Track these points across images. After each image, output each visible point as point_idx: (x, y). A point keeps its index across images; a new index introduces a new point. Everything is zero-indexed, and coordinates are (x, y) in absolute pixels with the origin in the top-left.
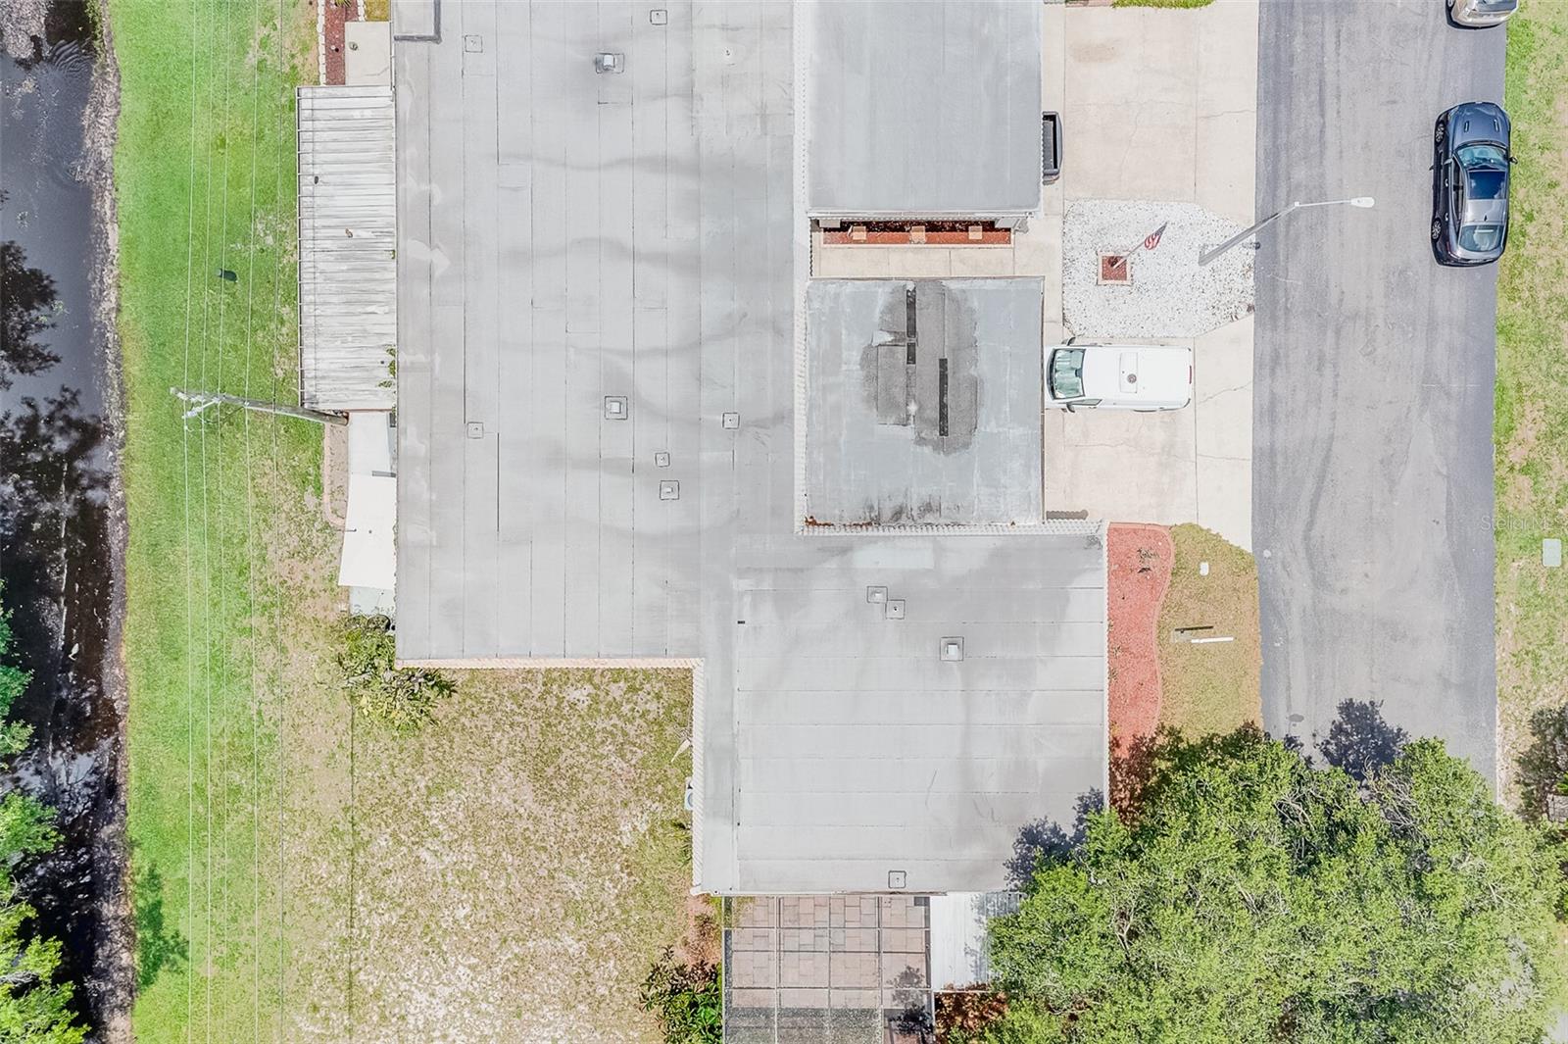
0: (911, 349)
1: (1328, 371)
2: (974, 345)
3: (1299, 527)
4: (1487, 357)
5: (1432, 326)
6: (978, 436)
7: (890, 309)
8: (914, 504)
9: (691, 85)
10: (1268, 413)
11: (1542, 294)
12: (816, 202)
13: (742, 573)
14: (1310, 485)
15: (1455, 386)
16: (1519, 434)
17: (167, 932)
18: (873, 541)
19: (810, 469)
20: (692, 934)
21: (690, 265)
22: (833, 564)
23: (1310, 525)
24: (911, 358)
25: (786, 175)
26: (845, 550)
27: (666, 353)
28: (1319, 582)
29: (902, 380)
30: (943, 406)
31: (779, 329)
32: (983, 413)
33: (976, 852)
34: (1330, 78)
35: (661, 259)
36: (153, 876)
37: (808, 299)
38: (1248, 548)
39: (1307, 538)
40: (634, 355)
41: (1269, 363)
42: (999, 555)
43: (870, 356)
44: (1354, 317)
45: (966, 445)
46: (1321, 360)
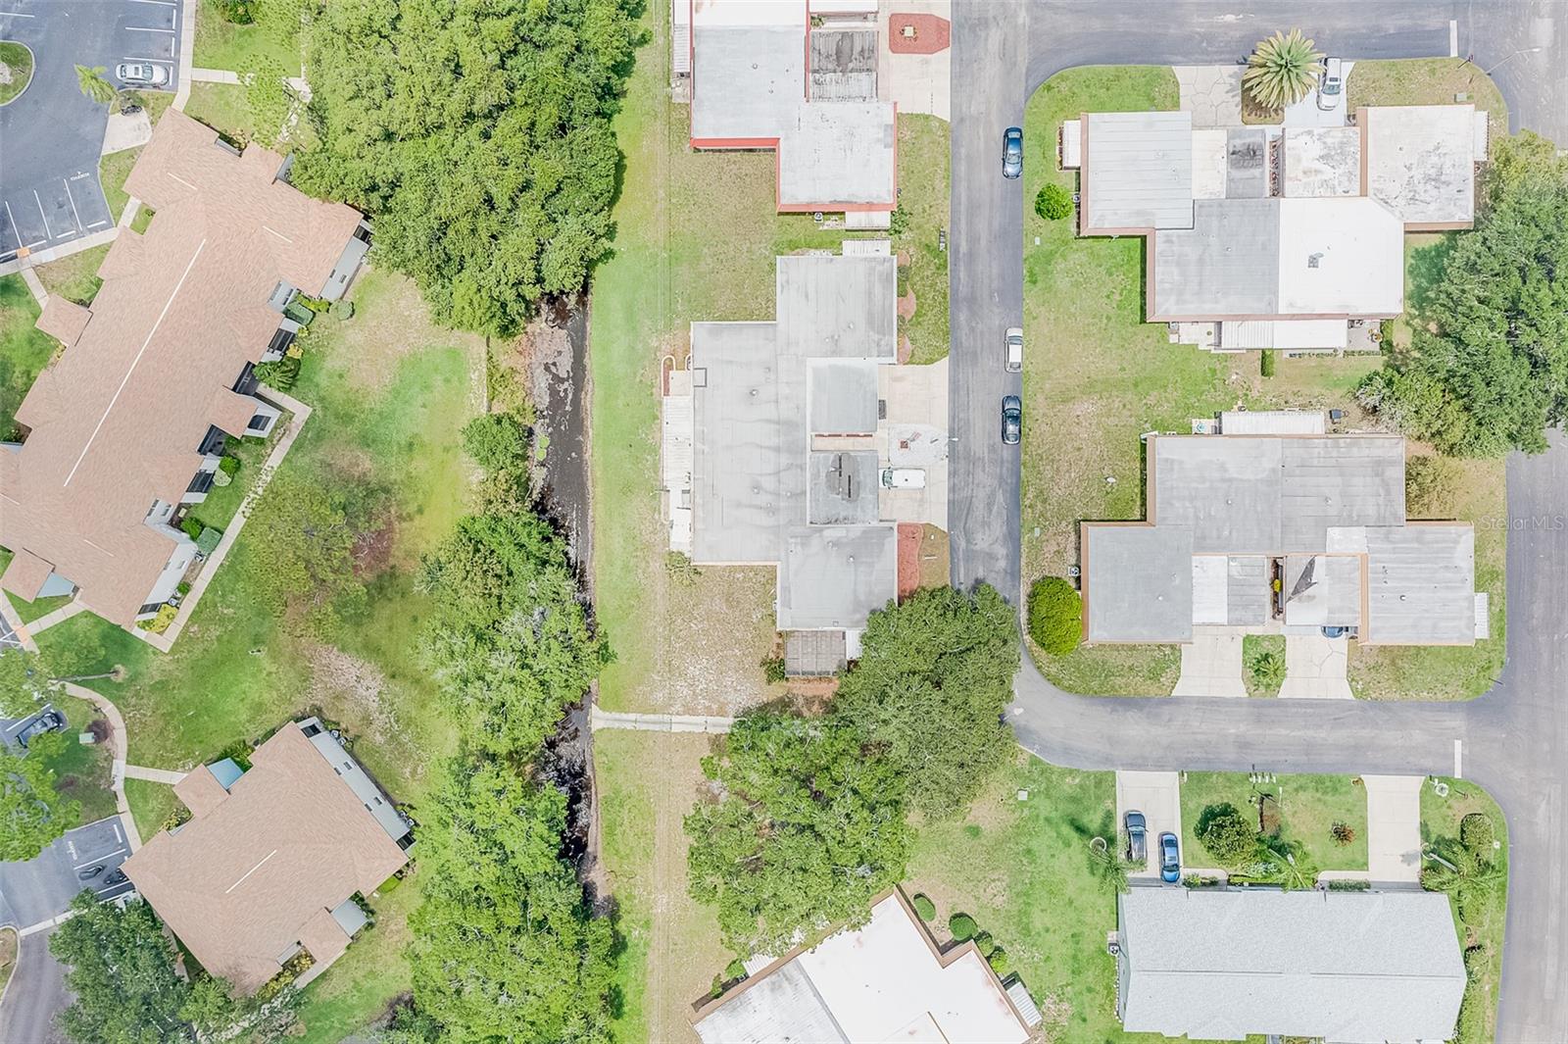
0: (840, 472)
1: (971, 476)
2: (858, 471)
3: (962, 525)
4: (1019, 472)
5: (1002, 462)
6: (860, 498)
7: (834, 461)
8: (841, 517)
9: (777, 399)
10: (952, 489)
11: (1034, 453)
12: (813, 430)
13: (792, 537)
14: (965, 512)
15: (1009, 481)
16: (1028, 496)
17: (610, 651)
18: (829, 528)
19: (811, 507)
20: (775, 649)
21: (777, 450)
22: (818, 535)
23: (966, 523)
24: (840, 475)
25: (804, 424)
26: (821, 530)
27: (770, 474)
28: (968, 542)
29: (837, 481)
30: (849, 490)
31: (802, 468)
32: (861, 491)
33: (858, 616)
34: (970, 386)
35: (769, 448)
36: (605, 633)
37: (810, 458)
38: (946, 531)
39: (964, 528)
40: (761, 475)
41: (953, 474)
42: (864, 532)
43: (828, 474)
44: (979, 458)
45: (856, 500)
46: (969, 472)
